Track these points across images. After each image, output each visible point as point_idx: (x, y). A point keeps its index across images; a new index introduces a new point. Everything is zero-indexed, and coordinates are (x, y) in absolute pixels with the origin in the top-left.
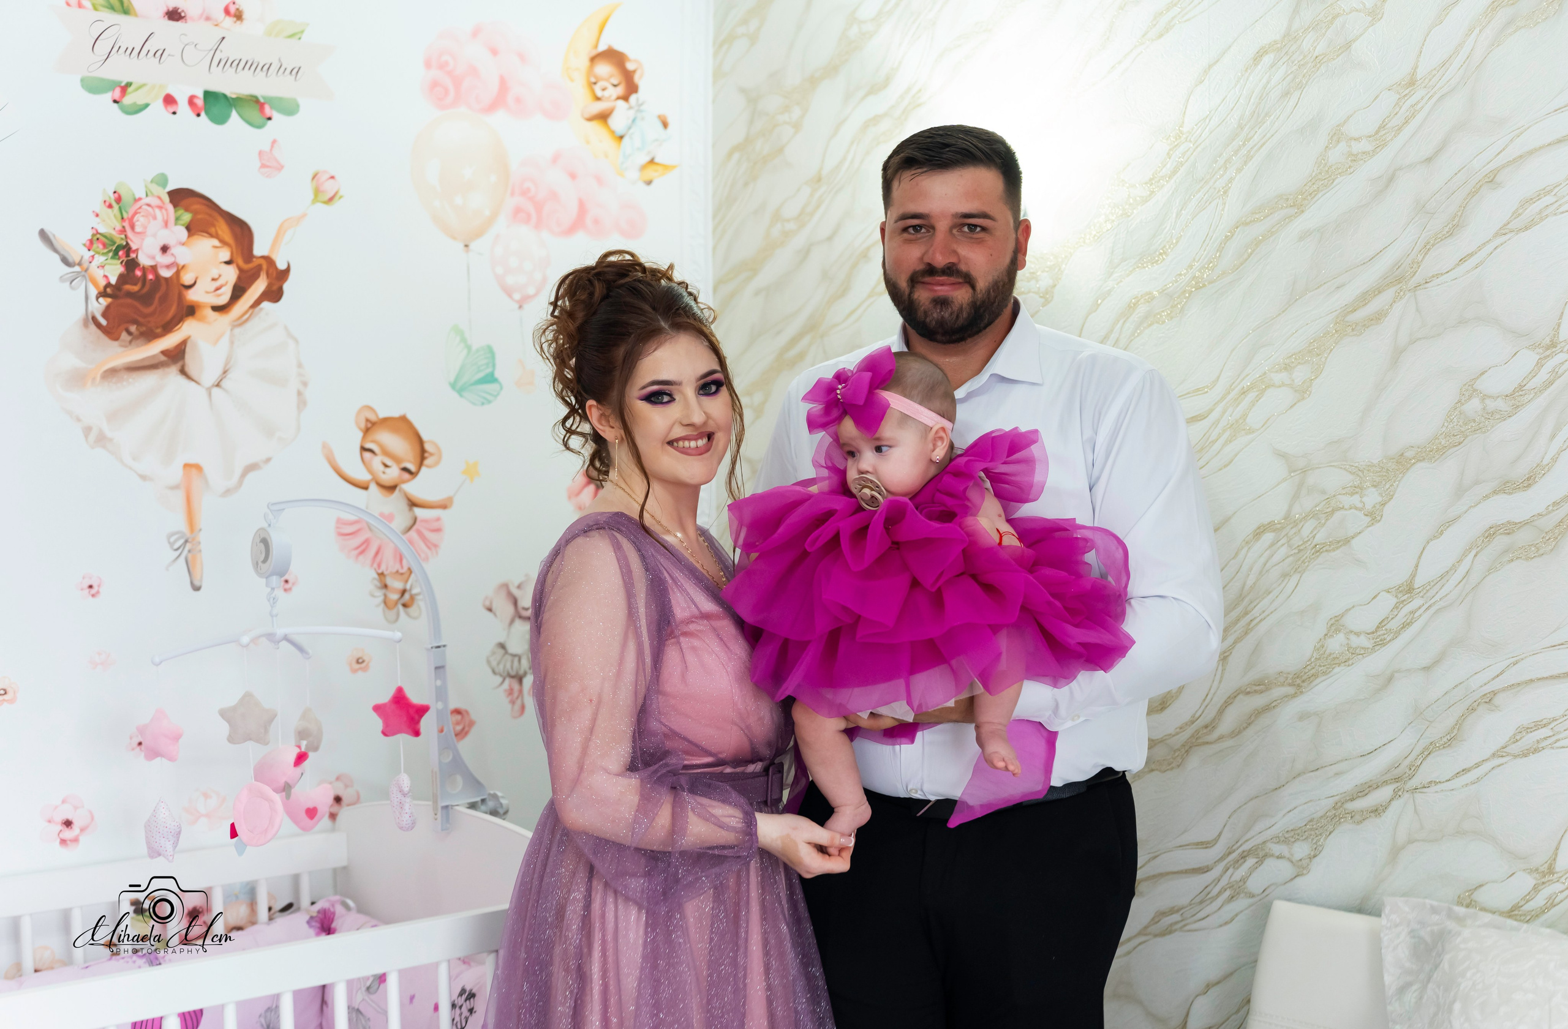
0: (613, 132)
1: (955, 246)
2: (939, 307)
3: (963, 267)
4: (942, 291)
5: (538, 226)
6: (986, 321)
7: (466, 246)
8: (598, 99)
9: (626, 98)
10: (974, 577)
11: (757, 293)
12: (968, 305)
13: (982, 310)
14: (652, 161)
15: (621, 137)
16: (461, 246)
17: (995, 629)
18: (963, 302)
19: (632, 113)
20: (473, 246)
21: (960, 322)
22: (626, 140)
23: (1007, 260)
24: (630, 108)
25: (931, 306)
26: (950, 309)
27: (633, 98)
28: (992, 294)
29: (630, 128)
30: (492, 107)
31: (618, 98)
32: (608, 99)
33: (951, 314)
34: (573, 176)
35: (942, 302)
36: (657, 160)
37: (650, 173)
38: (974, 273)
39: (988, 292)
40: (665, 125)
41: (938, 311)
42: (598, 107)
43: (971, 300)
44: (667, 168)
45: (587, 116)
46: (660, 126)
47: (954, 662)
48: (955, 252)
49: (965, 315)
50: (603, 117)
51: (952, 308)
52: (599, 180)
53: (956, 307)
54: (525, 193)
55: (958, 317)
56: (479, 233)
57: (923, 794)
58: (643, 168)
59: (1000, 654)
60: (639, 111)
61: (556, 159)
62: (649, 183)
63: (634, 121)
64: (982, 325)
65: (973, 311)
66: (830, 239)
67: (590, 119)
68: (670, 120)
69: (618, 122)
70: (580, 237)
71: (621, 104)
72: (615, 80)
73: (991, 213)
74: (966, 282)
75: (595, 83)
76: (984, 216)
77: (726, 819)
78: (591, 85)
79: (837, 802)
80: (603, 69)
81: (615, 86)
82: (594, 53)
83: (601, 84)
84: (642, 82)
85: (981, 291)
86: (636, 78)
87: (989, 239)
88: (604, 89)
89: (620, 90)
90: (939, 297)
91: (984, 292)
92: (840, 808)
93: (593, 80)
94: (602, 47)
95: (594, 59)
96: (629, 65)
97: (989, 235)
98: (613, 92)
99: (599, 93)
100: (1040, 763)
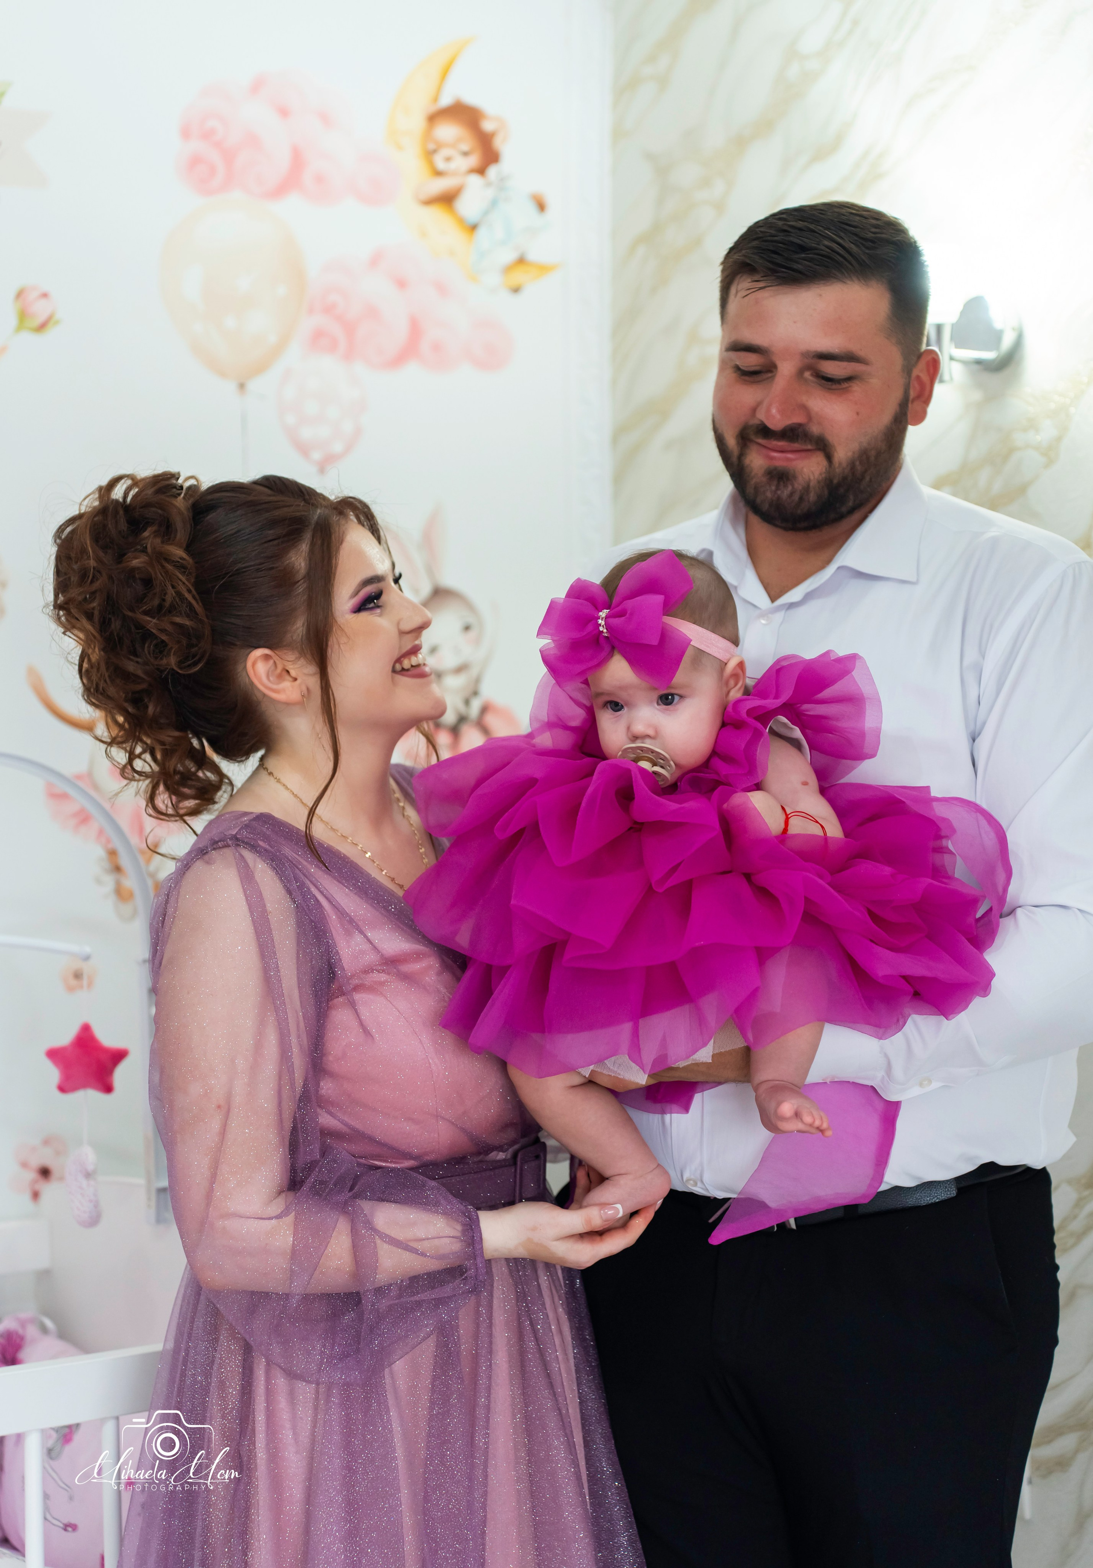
0: (461, 221)
1: (804, 399)
2: (775, 482)
3: (815, 429)
4: (780, 460)
5: (349, 355)
6: (851, 504)
7: (242, 386)
8: (438, 173)
9: (481, 171)
10: (748, 877)
12: (819, 482)
13: (842, 490)
14: (521, 261)
15: (473, 228)
16: (232, 386)
18: (812, 478)
19: (490, 192)
20: (252, 385)
21: (805, 507)
22: (482, 232)
23: (886, 418)
24: (489, 184)
25: (764, 479)
26: (790, 488)
27: (493, 171)
28: (859, 468)
30: (281, 190)
31: (471, 171)
32: (454, 174)
33: (792, 494)
34: (402, 284)
35: (780, 476)
36: (530, 257)
37: (518, 277)
38: (832, 438)
39: (852, 465)
40: (542, 207)
41: (773, 488)
42: (440, 185)
43: (824, 476)
44: (544, 269)
45: (424, 198)
46: (532, 208)
48: (804, 408)
49: (812, 497)
50: (447, 199)
51: (793, 486)
52: (442, 289)
53: (799, 484)
54: (329, 309)
55: (801, 499)
56: (261, 368)
57: (704, 1187)
58: (508, 269)
60: (501, 189)
61: (375, 260)
62: (516, 290)
63: (494, 203)
64: (844, 509)
65: (826, 492)
67: (430, 202)
68: (550, 201)
69: (469, 205)
70: (412, 371)
71: (475, 180)
72: (465, 147)
73: (862, 353)
74: (819, 449)
75: (435, 151)
76: (850, 357)
77: (436, 1242)
78: (429, 154)
79: (607, 1173)
80: (448, 131)
81: (465, 154)
82: (433, 109)
83: (445, 152)
84: (506, 147)
85: (840, 464)
86: (498, 143)
87: (857, 388)
88: (448, 159)
89: (473, 160)
90: (776, 469)
91: (844, 464)
92: (611, 1179)
93: (431, 146)
94: (446, 100)
95: (434, 118)
96: (487, 126)
97: (858, 382)
98: (462, 164)
99: (441, 165)
100: (870, 1150)
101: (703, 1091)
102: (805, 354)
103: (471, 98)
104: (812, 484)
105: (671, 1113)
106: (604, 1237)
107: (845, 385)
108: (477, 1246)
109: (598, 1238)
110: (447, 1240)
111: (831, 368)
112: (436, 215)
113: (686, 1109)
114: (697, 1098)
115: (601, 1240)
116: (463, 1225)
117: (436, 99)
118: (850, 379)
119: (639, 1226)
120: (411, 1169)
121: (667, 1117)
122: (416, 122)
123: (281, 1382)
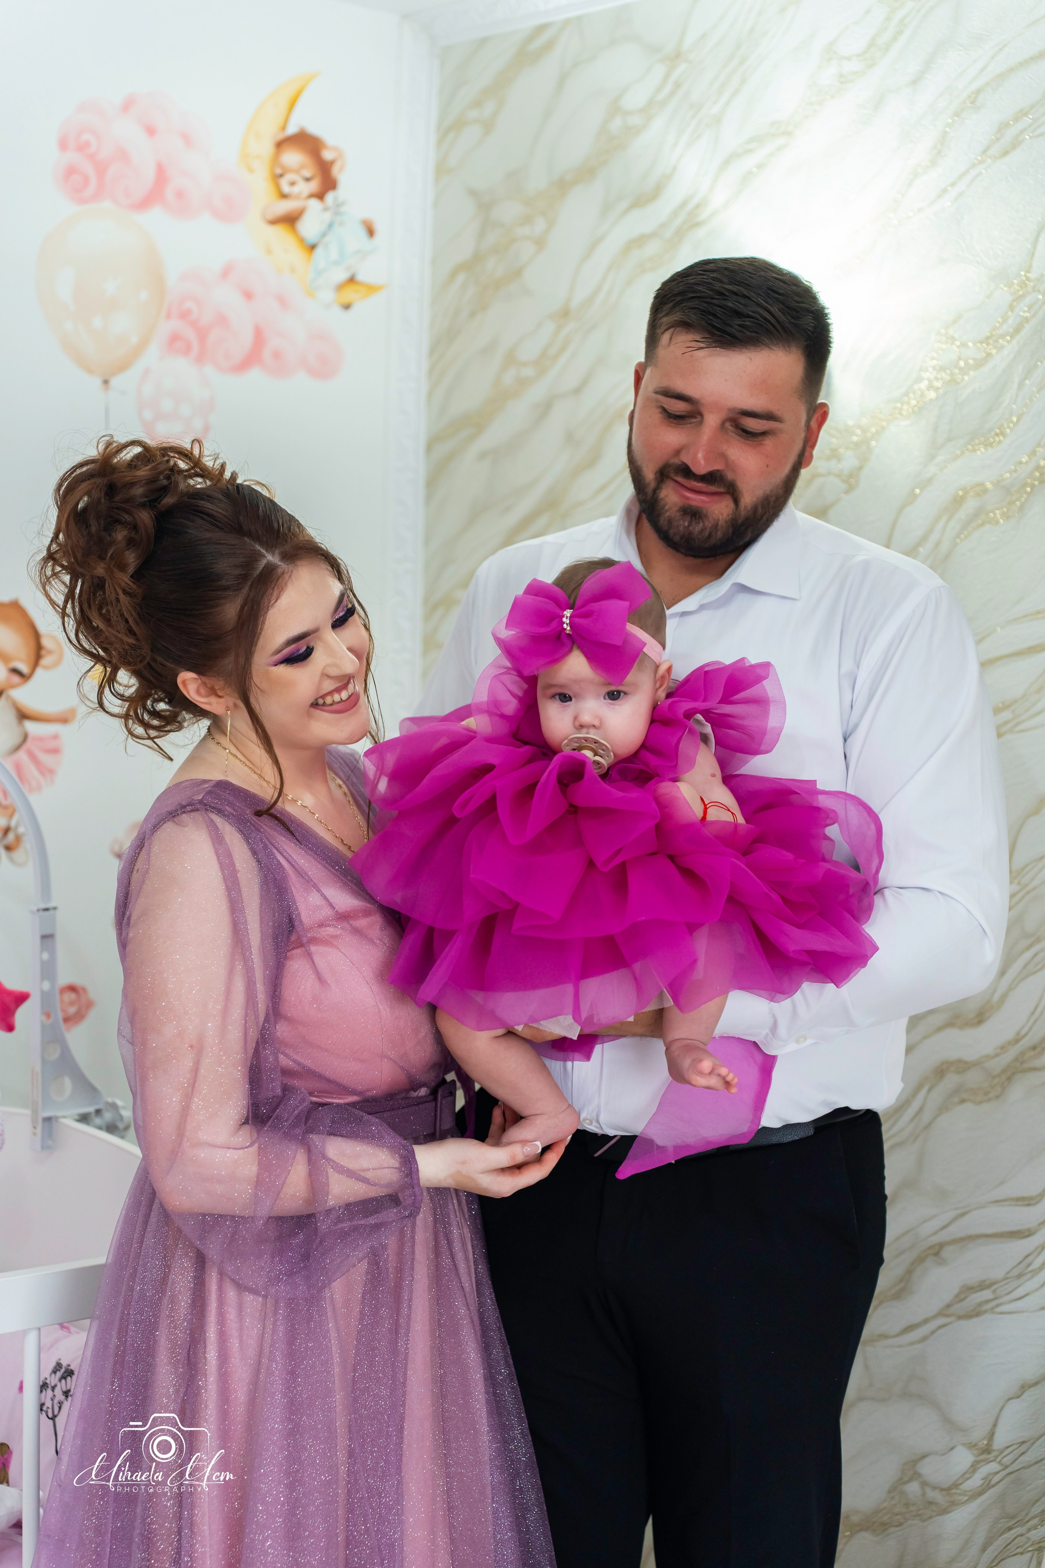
0: (302, 240)
1: (724, 447)
2: (688, 519)
3: (729, 475)
4: (696, 500)
5: (200, 359)
7: (106, 382)
8: (284, 196)
9: (320, 196)
10: (671, 858)
11: (482, 456)
12: (726, 522)
13: (743, 529)
14: (352, 280)
15: (313, 247)
16: (97, 382)
17: (692, 928)
18: (721, 518)
19: (327, 216)
20: (114, 382)
21: (712, 542)
22: (319, 251)
23: (787, 468)
24: (326, 209)
25: (678, 515)
26: (701, 525)
27: (330, 197)
28: (760, 511)
29: (324, 235)
30: (144, 203)
31: (312, 196)
32: (297, 197)
33: (702, 531)
34: (248, 295)
35: (693, 514)
36: (360, 277)
37: (349, 295)
38: (742, 485)
39: (755, 508)
40: (371, 232)
41: (687, 524)
42: (284, 207)
43: (730, 516)
44: (371, 289)
45: (270, 217)
46: (362, 233)
47: (637, 966)
49: (717, 534)
50: (290, 220)
51: (704, 523)
52: (283, 301)
53: (709, 523)
54: (184, 315)
55: (710, 535)
56: (123, 366)
57: (598, 1126)
58: (340, 287)
59: (695, 961)
60: (337, 214)
61: (226, 272)
62: (347, 307)
63: (330, 226)
65: (729, 531)
66: (577, 391)
67: (274, 222)
68: (379, 227)
69: (309, 227)
70: (255, 375)
71: (314, 203)
72: (307, 173)
73: (778, 413)
74: (728, 493)
75: (281, 176)
76: (769, 416)
77: (379, 1172)
78: (277, 178)
79: (524, 1113)
80: (293, 158)
81: (308, 180)
82: (281, 136)
83: (289, 177)
84: (343, 176)
85: (745, 507)
86: (335, 171)
87: (769, 442)
88: (293, 184)
89: (314, 186)
90: (690, 506)
91: (749, 508)
92: (528, 1118)
93: (278, 171)
94: (292, 130)
95: (281, 144)
96: (327, 155)
97: (770, 437)
98: (304, 188)
99: (286, 189)
100: (749, 1097)
101: (602, 1043)
102: (731, 410)
103: (314, 129)
104: (720, 523)
105: (573, 1061)
106: (522, 1170)
107: (760, 438)
108: (414, 1177)
109: (517, 1171)
110: (386, 1171)
111: (752, 424)
112: (279, 233)
113: (588, 1057)
114: (598, 1048)
115: (520, 1173)
116: (401, 1157)
117: (284, 128)
118: (764, 434)
119: (552, 1160)
120: (353, 1105)
121: (569, 1064)
122: (266, 148)
123: (231, 1294)
